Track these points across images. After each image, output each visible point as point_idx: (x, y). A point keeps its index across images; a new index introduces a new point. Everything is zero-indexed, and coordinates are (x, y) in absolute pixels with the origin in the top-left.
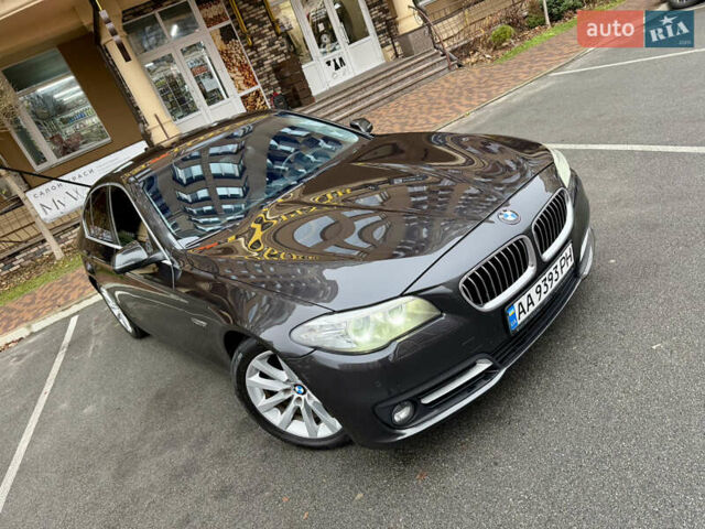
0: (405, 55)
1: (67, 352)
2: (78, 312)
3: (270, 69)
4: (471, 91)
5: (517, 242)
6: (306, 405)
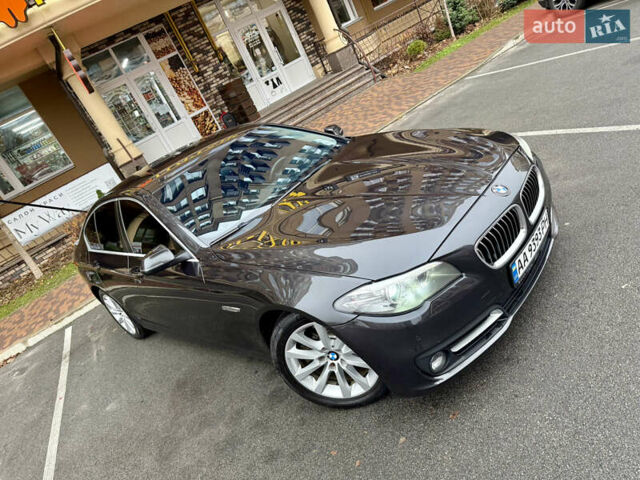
0: (335, 71)
1: (70, 360)
2: (70, 324)
3: (216, 91)
4: (398, 98)
5: (511, 211)
6: (340, 368)
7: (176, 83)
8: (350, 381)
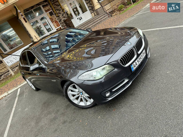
1: (18, 97)
2: (20, 88)
3: (63, 21)
4: (115, 22)
5: (131, 49)
6: (83, 97)
7: (52, 20)
8: (87, 101)
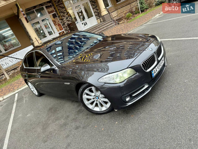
0: (104, 21)
1: (17, 103)
2: (17, 93)
3: (67, 25)
5: (153, 55)
6: (99, 102)
7: (54, 22)
8: (102, 106)
